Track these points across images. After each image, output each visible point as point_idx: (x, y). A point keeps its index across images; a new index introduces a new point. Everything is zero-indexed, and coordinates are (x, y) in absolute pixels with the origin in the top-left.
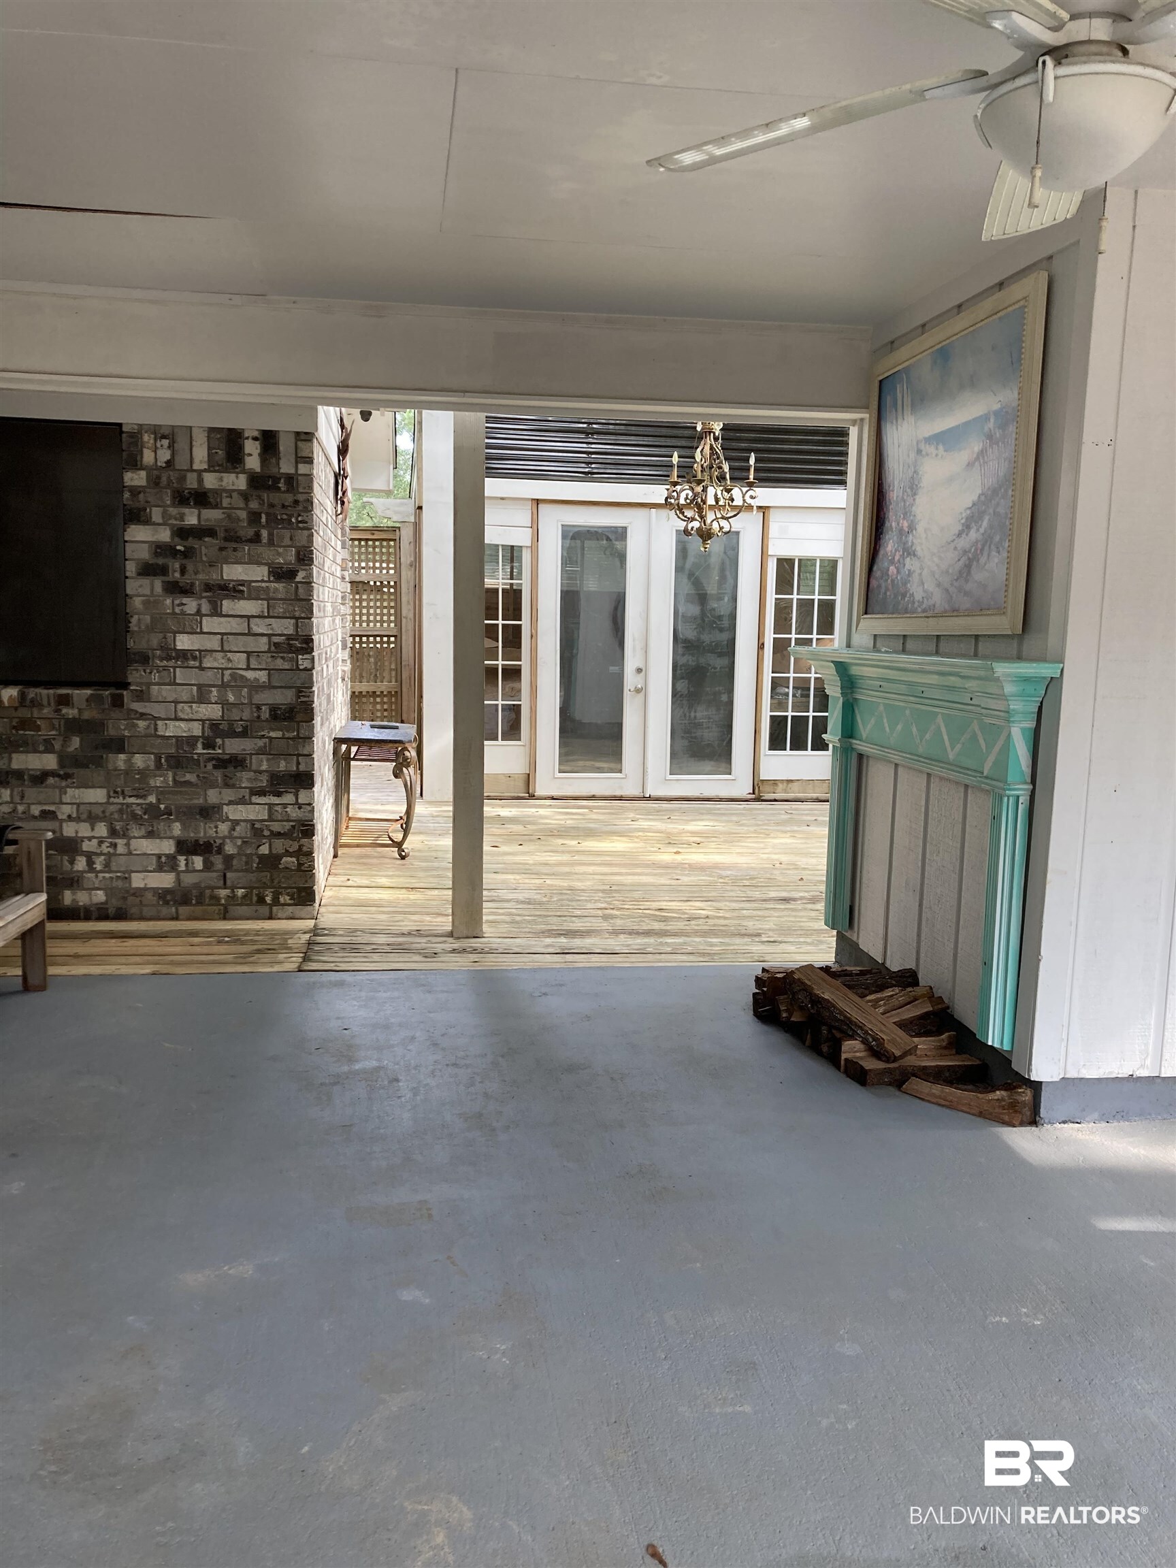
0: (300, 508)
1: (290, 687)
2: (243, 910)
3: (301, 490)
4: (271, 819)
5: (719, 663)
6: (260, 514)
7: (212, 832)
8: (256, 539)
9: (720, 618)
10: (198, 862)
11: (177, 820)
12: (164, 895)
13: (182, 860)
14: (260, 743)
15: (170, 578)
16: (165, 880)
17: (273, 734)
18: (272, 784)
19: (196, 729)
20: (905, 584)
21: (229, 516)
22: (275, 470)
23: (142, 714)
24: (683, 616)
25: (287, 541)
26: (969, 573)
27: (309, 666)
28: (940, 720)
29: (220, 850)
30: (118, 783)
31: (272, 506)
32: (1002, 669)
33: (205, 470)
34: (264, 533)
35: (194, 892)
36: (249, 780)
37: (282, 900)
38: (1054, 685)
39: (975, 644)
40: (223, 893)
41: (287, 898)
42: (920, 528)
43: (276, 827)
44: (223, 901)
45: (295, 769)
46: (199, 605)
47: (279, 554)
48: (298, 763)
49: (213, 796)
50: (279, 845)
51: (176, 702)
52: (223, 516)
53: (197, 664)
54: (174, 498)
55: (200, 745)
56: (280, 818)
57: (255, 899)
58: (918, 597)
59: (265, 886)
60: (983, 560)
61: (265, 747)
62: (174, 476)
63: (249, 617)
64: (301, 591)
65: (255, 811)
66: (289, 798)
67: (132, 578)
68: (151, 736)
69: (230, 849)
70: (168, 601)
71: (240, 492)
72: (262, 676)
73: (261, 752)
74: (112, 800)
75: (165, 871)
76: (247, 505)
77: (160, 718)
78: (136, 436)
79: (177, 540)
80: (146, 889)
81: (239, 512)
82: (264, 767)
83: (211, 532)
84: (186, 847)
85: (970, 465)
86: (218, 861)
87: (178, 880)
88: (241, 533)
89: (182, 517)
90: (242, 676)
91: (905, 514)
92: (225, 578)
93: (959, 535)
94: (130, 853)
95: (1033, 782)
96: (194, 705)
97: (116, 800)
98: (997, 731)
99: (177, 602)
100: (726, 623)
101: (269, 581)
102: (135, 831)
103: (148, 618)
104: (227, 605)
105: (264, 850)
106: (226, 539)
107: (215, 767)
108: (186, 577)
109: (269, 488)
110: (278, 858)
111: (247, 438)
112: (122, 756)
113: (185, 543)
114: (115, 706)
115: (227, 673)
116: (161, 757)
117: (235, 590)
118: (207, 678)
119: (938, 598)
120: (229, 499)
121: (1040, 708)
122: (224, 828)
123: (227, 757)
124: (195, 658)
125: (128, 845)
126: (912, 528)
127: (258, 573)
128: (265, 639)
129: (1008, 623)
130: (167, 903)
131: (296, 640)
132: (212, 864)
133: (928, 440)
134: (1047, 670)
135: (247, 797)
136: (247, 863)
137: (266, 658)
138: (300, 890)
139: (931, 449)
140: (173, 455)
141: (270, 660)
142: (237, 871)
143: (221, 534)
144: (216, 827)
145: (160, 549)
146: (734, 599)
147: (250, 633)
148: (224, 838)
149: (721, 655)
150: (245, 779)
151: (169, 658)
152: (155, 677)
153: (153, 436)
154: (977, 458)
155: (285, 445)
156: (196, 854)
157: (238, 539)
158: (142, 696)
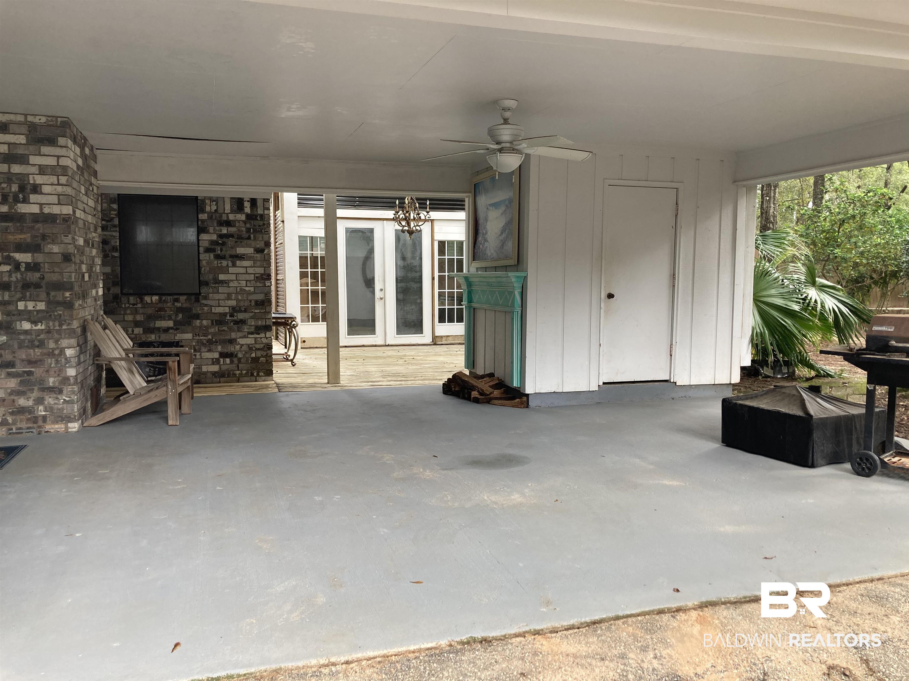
0: (266, 226)
1: (262, 293)
2: (246, 378)
3: (266, 220)
4: (256, 343)
5: (415, 286)
6: (250, 229)
7: (233, 349)
8: (249, 238)
9: (415, 266)
10: (228, 361)
11: (220, 344)
12: (214, 374)
13: (222, 360)
14: (251, 314)
15: (216, 253)
16: (215, 368)
17: (256, 311)
18: (256, 330)
19: (227, 310)
20: (485, 250)
21: (239, 230)
22: (256, 213)
23: (206, 305)
24: (399, 266)
25: (261, 239)
26: (503, 247)
27: (270, 285)
28: (497, 292)
29: (236, 356)
30: (197, 331)
31: (255, 226)
32: (510, 274)
33: (229, 213)
34: (252, 236)
35: (227, 373)
36: (247, 329)
37: (260, 374)
38: (525, 278)
39: (506, 268)
40: (238, 372)
41: (262, 374)
42: (489, 233)
43: (258, 346)
44: (238, 376)
45: (265, 324)
46: (228, 263)
47: (258, 244)
48: (266, 322)
49: (233, 335)
50: (259, 353)
51: (219, 300)
52: (237, 230)
53: (227, 285)
54: (217, 223)
55: (228, 316)
56: (259, 343)
57: (250, 374)
58: (489, 255)
59: (254, 369)
60: (507, 243)
61: (253, 316)
62: (217, 215)
63: (246, 267)
64: (266, 257)
65: (250, 341)
66: (262, 335)
67: (202, 253)
68: (209, 313)
69: (240, 355)
70: (216, 262)
71: (242, 221)
72: (252, 289)
73: (251, 318)
74: (194, 338)
75: (215, 365)
76: (245, 225)
77: (213, 306)
78: (203, 201)
79: (219, 239)
80: (207, 372)
81: (242, 228)
82: (253, 324)
83: (232, 236)
84: (223, 355)
85: (502, 214)
86: (235, 360)
87: (220, 368)
88: (243, 236)
89: (221, 230)
90: (244, 289)
91: (484, 228)
92: (237, 252)
93: (500, 235)
94: (201, 358)
95: (522, 307)
96: (226, 301)
97: (196, 338)
98: (512, 293)
99: (219, 262)
100: (418, 269)
101: (254, 254)
102: (203, 349)
103: (208, 269)
104: (238, 263)
105: (253, 355)
106: (237, 238)
107: (234, 324)
108: (223, 252)
109: (253, 219)
110: (259, 358)
111: (245, 201)
112: (198, 321)
113: (222, 240)
114: (196, 302)
115: (238, 288)
116: (213, 321)
117: (241, 257)
118: (231, 290)
119: (495, 255)
120: (238, 224)
121: (523, 285)
122: (238, 347)
123: (239, 320)
124: (226, 283)
125: (201, 355)
126: (486, 233)
127: (250, 251)
128: (253, 275)
129: (513, 262)
130: (216, 377)
131: (265, 275)
132: (233, 361)
133: (490, 205)
134: (523, 274)
135: (246, 335)
136: (247, 361)
137: (253, 282)
138: (267, 370)
139: (491, 208)
140: (217, 208)
141: (255, 283)
142: (243, 363)
143: (236, 236)
144: (235, 347)
145: (212, 242)
146: (421, 258)
147: (247, 273)
148: (238, 352)
149: (416, 282)
150: (246, 329)
151: (216, 283)
152: (211, 290)
153: (209, 201)
154: (504, 212)
155: (259, 203)
156: (227, 358)
157: (243, 238)
158: (206, 298)
